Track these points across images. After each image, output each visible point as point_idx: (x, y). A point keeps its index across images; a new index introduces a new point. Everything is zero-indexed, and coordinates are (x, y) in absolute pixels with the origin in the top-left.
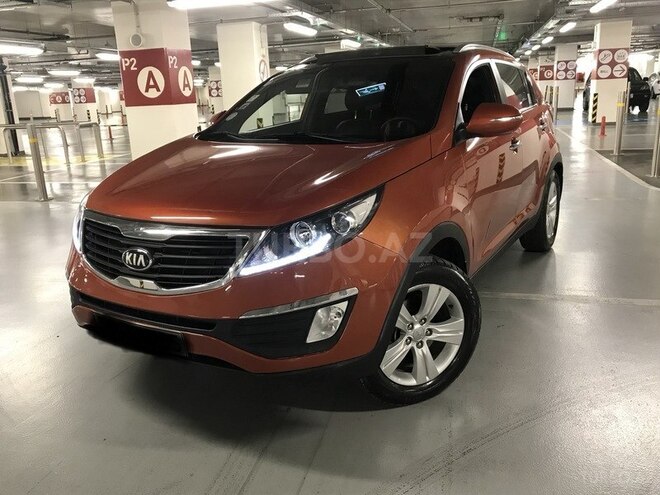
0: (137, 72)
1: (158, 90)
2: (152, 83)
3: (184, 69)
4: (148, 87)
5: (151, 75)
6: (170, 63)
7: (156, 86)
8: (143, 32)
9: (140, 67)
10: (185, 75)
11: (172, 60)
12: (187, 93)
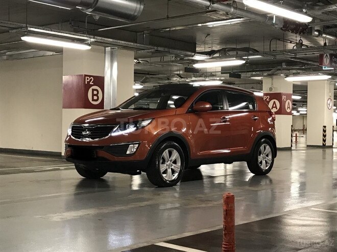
0: (269, 101)
1: (277, 109)
2: (274, 106)
3: (288, 101)
4: (273, 107)
5: (274, 102)
6: (283, 98)
7: (276, 107)
8: (274, 86)
9: (271, 99)
10: (289, 103)
11: (284, 97)
12: (288, 111)
